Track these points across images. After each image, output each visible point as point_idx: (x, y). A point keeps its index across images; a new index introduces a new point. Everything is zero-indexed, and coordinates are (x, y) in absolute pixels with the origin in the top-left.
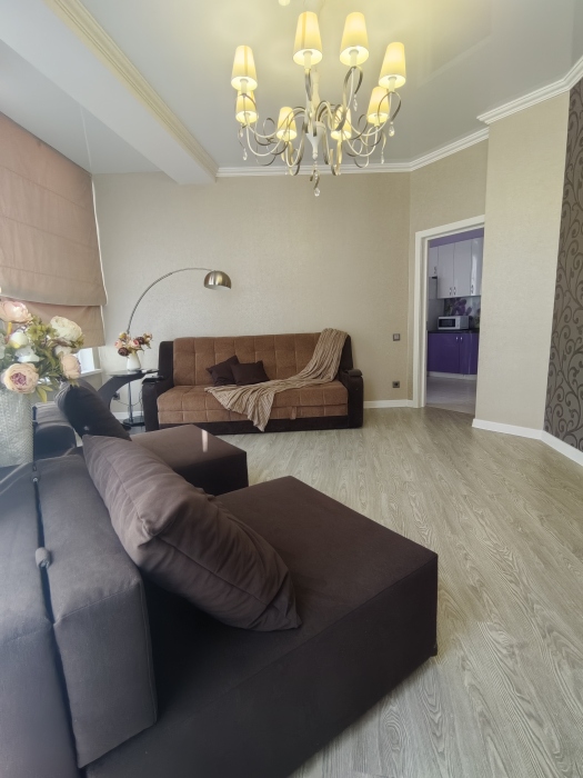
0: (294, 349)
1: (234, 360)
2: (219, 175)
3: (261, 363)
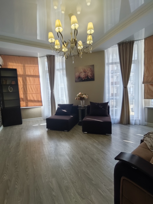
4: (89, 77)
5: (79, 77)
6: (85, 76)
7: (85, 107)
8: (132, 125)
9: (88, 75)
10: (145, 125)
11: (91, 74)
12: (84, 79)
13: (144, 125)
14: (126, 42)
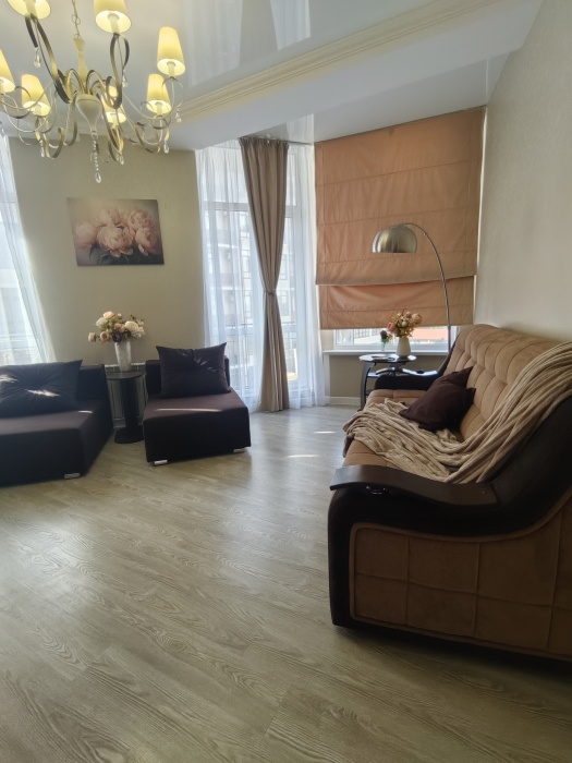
4: (140, 247)
5: (95, 246)
6: (119, 243)
7: (134, 369)
8: (294, 409)
9: (134, 241)
10: (327, 405)
11: (148, 238)
12: (117, 256)
13: (323, 403)
14: (265, 140)
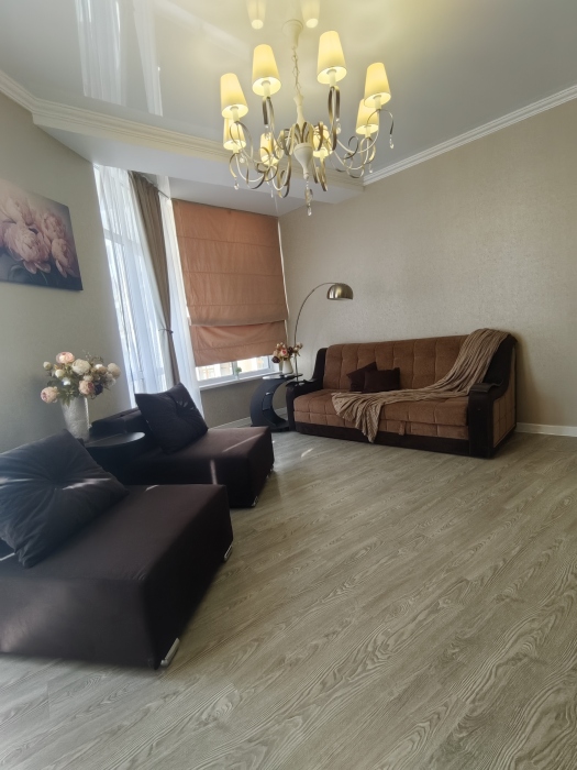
0: (434, 356)
1: (372, 367)
2: (366, 183)
3: (397, 370)
4: (58, 264)
6: (34, 253)
9: (50, 254)
11: (65, 254)
12: (33, 271)
